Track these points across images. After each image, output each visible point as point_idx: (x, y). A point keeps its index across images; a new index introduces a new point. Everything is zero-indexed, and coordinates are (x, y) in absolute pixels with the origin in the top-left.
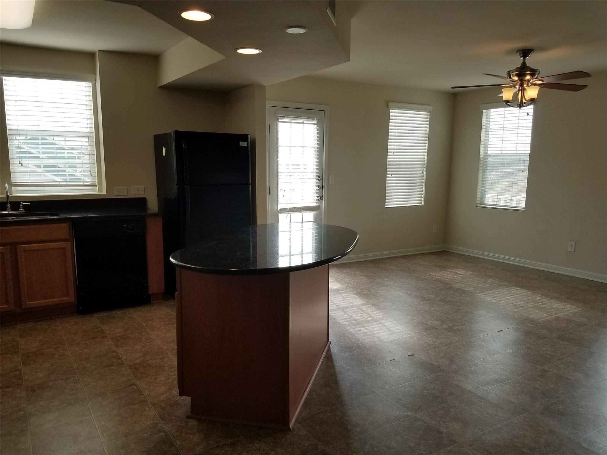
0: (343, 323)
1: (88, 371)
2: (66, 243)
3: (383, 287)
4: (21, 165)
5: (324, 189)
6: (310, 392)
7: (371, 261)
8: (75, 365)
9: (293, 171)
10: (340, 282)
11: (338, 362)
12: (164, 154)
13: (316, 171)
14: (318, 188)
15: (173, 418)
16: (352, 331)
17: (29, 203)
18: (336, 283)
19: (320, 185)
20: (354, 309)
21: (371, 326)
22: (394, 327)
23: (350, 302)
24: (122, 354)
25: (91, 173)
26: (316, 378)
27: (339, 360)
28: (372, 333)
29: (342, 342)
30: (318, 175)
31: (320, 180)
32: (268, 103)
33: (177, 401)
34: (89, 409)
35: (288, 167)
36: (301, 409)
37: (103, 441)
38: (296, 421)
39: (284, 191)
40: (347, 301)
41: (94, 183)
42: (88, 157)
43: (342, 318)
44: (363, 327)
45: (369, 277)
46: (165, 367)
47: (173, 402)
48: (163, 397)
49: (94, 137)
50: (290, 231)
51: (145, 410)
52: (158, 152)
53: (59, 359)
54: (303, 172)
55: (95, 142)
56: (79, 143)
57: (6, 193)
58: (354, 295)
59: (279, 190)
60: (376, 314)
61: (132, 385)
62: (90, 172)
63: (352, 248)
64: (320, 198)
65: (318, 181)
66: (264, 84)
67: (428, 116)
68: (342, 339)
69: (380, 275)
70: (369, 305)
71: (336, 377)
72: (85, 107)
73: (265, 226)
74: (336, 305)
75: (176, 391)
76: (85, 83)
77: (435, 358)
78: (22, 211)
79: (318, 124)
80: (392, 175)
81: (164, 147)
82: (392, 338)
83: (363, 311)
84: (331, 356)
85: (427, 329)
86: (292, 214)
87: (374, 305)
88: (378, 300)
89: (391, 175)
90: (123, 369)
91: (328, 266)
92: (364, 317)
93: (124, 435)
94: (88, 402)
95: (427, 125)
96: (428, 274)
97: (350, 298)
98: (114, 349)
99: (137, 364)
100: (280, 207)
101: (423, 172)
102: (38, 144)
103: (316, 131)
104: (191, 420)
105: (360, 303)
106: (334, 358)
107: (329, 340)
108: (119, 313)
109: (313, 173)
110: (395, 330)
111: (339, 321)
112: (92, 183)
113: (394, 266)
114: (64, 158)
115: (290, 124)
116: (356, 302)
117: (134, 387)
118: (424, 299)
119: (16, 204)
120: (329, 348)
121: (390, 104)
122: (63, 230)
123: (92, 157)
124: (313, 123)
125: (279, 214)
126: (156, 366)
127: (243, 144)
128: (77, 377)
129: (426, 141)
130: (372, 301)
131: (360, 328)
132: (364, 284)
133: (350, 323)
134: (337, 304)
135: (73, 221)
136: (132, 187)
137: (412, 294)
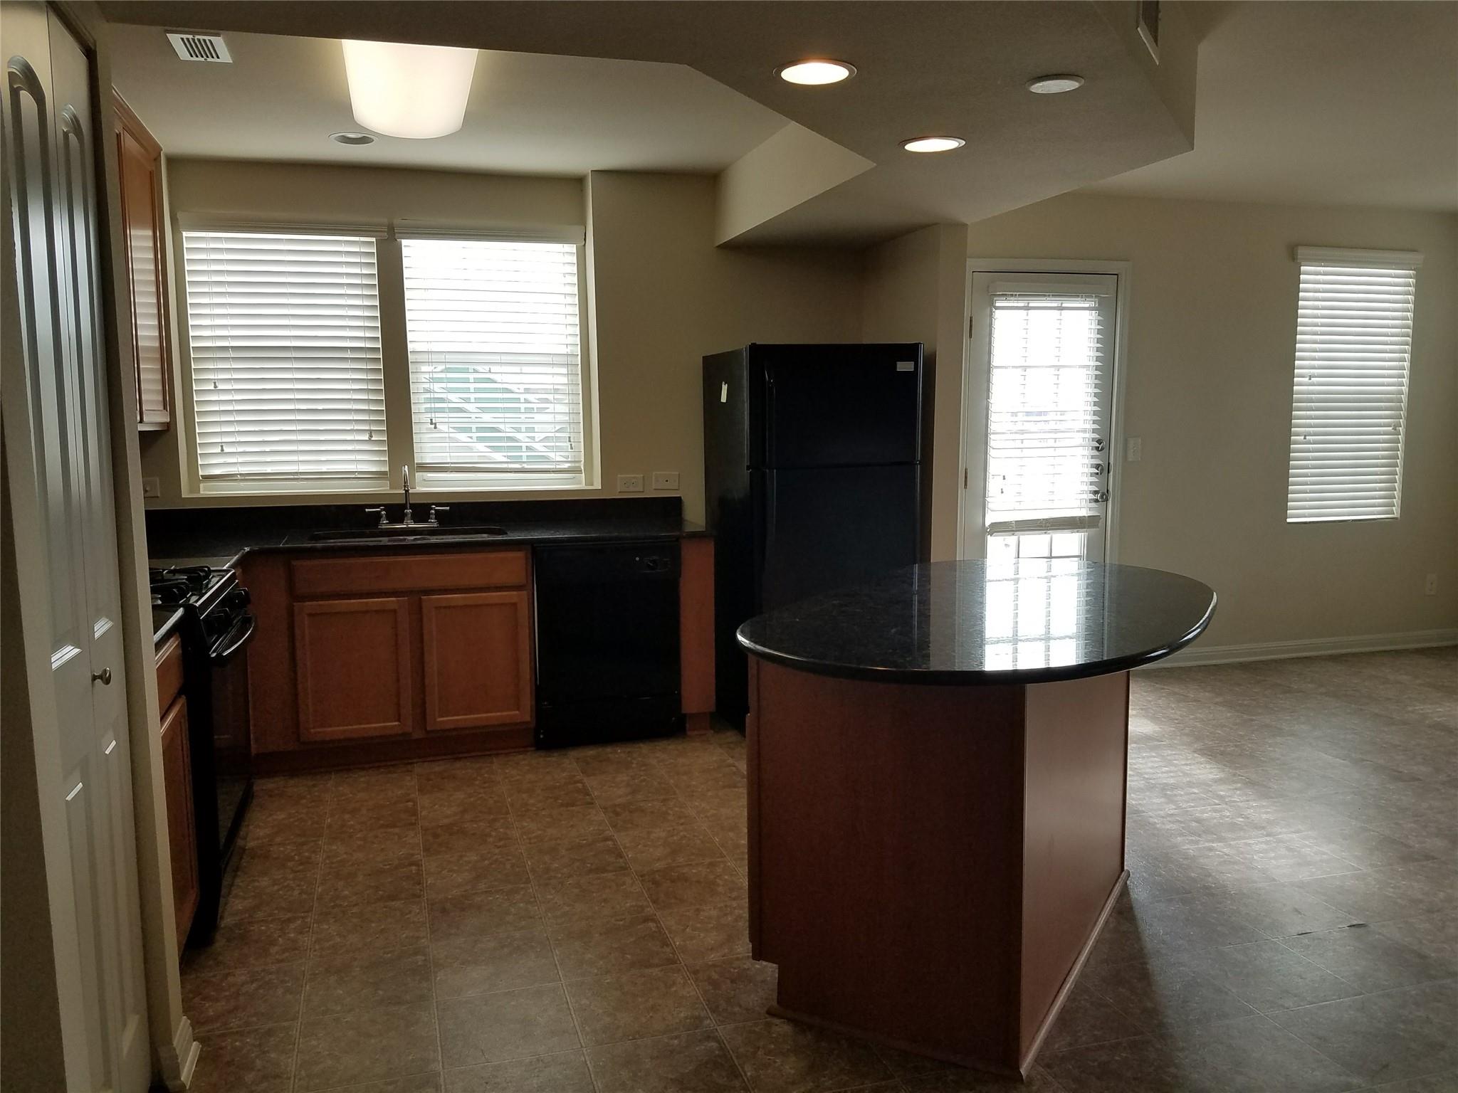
0: (1163, 827)
1: (555, 877)
2: (520, 592)
3: (1278, 738)
4: (433, 426)
5: (1111, 473)
6: (1072, 992)
7: (1244, 667)
8: (529, 862)
9: (1027, 426)
10: (1154, 719)
11: (1151, 925)
12: (724, 399)
13: (1090, 426)
14: (1097, 471)
15: (737, 1009)
16: (1190, 849)
17: (448, 508)
18: (1146, 721)
19: (1101, 462)
20: (1196, 791)
21: (1244, 838)
22: (1309, 847)
23: (1182, 772)
24: (625, 848)
25: (571, 445)
26: (1088, 960)
27: (1154, 919)
28: (1245, 858)
29: (1160, 875)
30: (1098, 436)
31: (1101, 450)
32: (971, 264)
33: (745, 969)
34: (556, 965)
35: (1015, 419)
36: (1050, 1032)
37: (583, 1044)
38: (1036, 1061)
39: (1004, 479)
40: (1176, 769)
41: (577, 465)
42: (565, 409)
43: (1162, 813)
44: (1221, 839)
45: (1238, 708)
46: (718, 885)
47: (736, 971)
48: (713, 957)
49: (580, 365)
50: (1016, 580)
51: (674, 983)
52: (711, 392)
53: (496, 846)
54: (1056, 431)
55: (580, 375)
56: (549, 379)
57: (405, 486)
58: (1196, 755)
59: (991, 477)
60: (1260, 811)
61: (646, 920)
62: (570, 441)
63: (1199, 630)
64: (1102, 497)
65: (1096, 453)
66: (964, 220)
67: (1411, 280)
68: (1159, 867)
69: (1271, 705)
70: (1239, 783)
71: (1146, 963)
72: (561, 299)
73: (952, 565)
74: (1144, 777)
75: (744, 947)
76: (562, 245)
77: (1429, 937)
78: (433, 523)
79: (1099, 309)
80: (1305, 436)
81: (724, 383)
82: (1304, 875)
83: (1221, 797)
84: (1131, 909)
85: (1407, 858)
86: (1021, 537)
87: (1250, 783)
88: (1263, 770)
89: (1303, 437)
90: (628, 880)
91: (1125, 675)
92: (1224, 813)
93: (628, 1036)
94: (554, 949)
95: (1410, 303)
96: (1410, 709)
97: (1183, 763)
98: (610, 832)
99: (657, 871)
100: (990, 519)
101: (1396, 430)
102: (467, 381)
103: (1095, 326)
104: (777, 1021)
105: (1211, 776)
106: (1140, 913)
107: (1126, 868)
108: (618, 752)
109: (1084, 431)
110: (1312, 854)
111: (1151, 820)
112: (573, 465)
113: (1309, 683)
114: (517, 410)
115: (1023, 312)
116: (1200, 774)
117: (652, 925)
118: (1397, 777)
119: (421, 510)
120: (1125, 886)
121: (1299, 251)
122: (513, 567)
123: (573, 409)
124: (1087, 305)
125: (989, 536)
126: (698, 882)
127: (904, 366)
128: (531, 890)
129: (1407, 347)
130: (1247, 772)
131: (1213, 842)
132: (1225, 726)
133: (1183, 828)
134: (1146, 776)
135: (534, 548)
136: (654, 473)
137: (1363, 760)
